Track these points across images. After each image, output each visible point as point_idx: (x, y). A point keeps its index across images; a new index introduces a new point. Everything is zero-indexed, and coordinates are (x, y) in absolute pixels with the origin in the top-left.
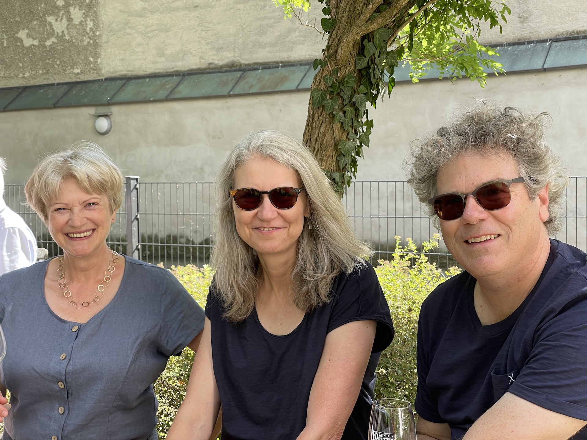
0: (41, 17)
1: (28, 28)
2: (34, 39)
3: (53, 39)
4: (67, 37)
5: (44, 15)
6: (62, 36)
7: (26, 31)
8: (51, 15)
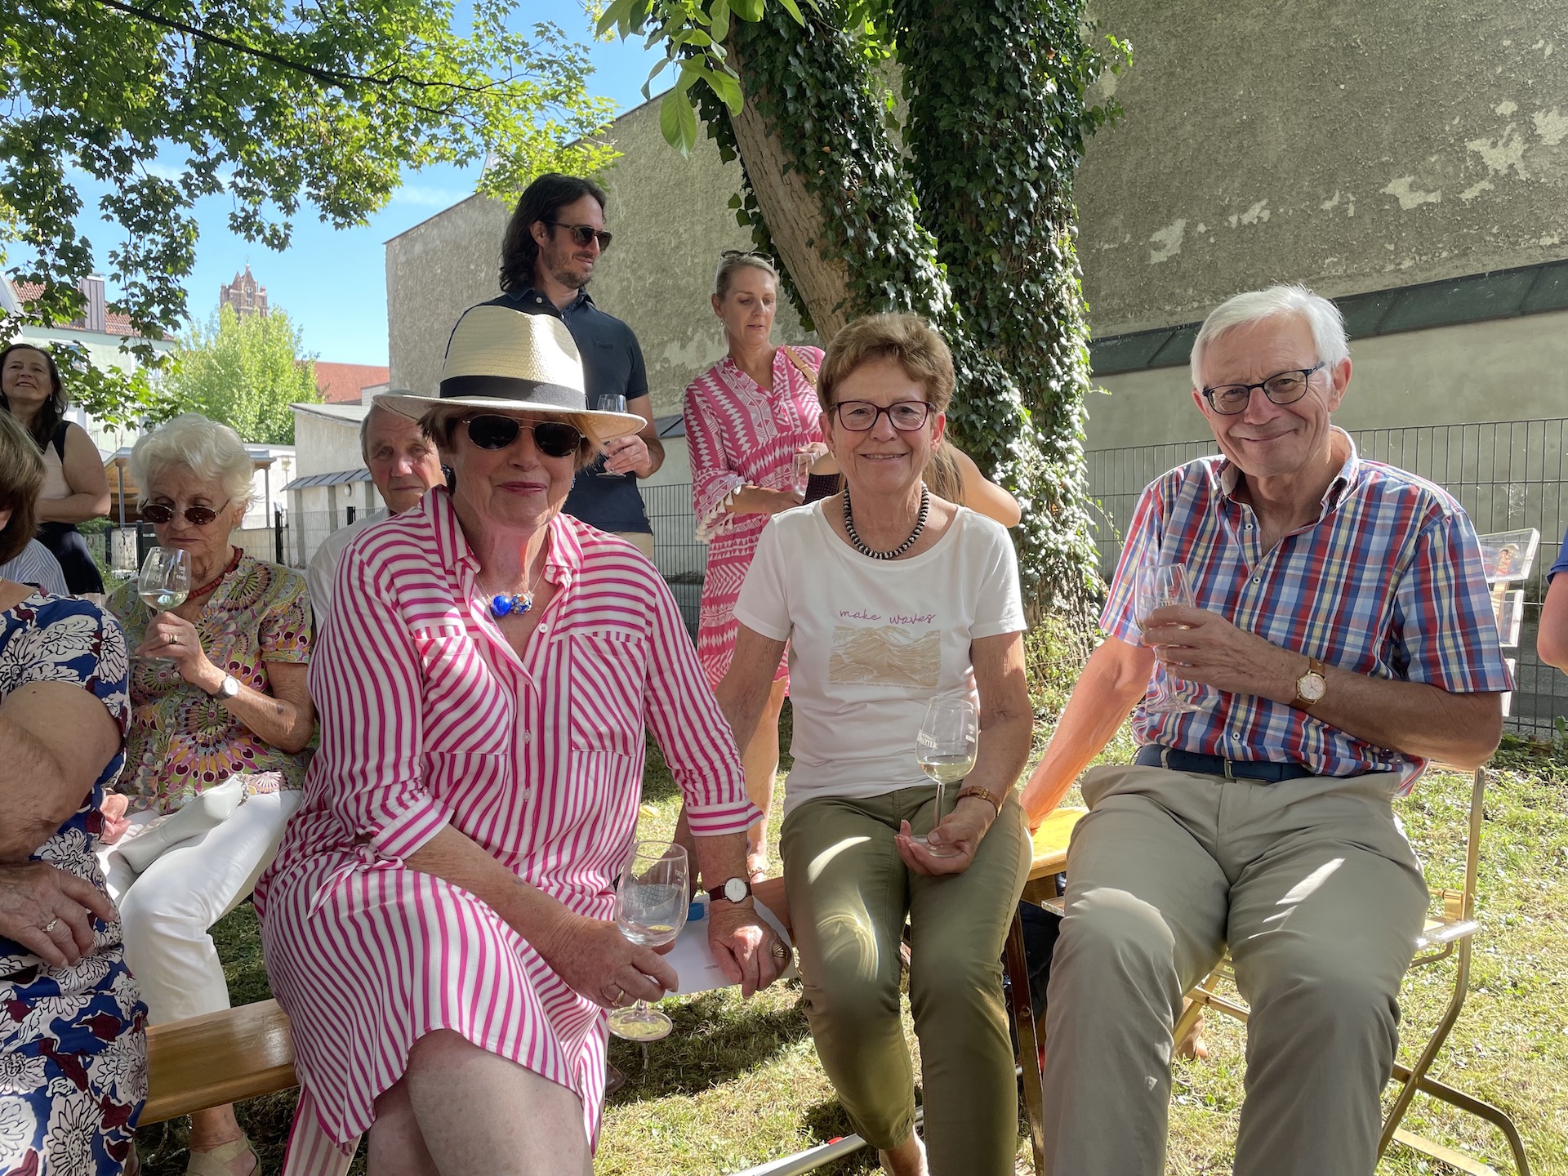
0: (1451, 145)
1: (1414, 171)
2: (1428, 191)
3: (1485, 185)
4: (1523, 175)
5: (1461, 139)
6: (1508, 175)
7: (1409, 179)
8: (1477, 136)
